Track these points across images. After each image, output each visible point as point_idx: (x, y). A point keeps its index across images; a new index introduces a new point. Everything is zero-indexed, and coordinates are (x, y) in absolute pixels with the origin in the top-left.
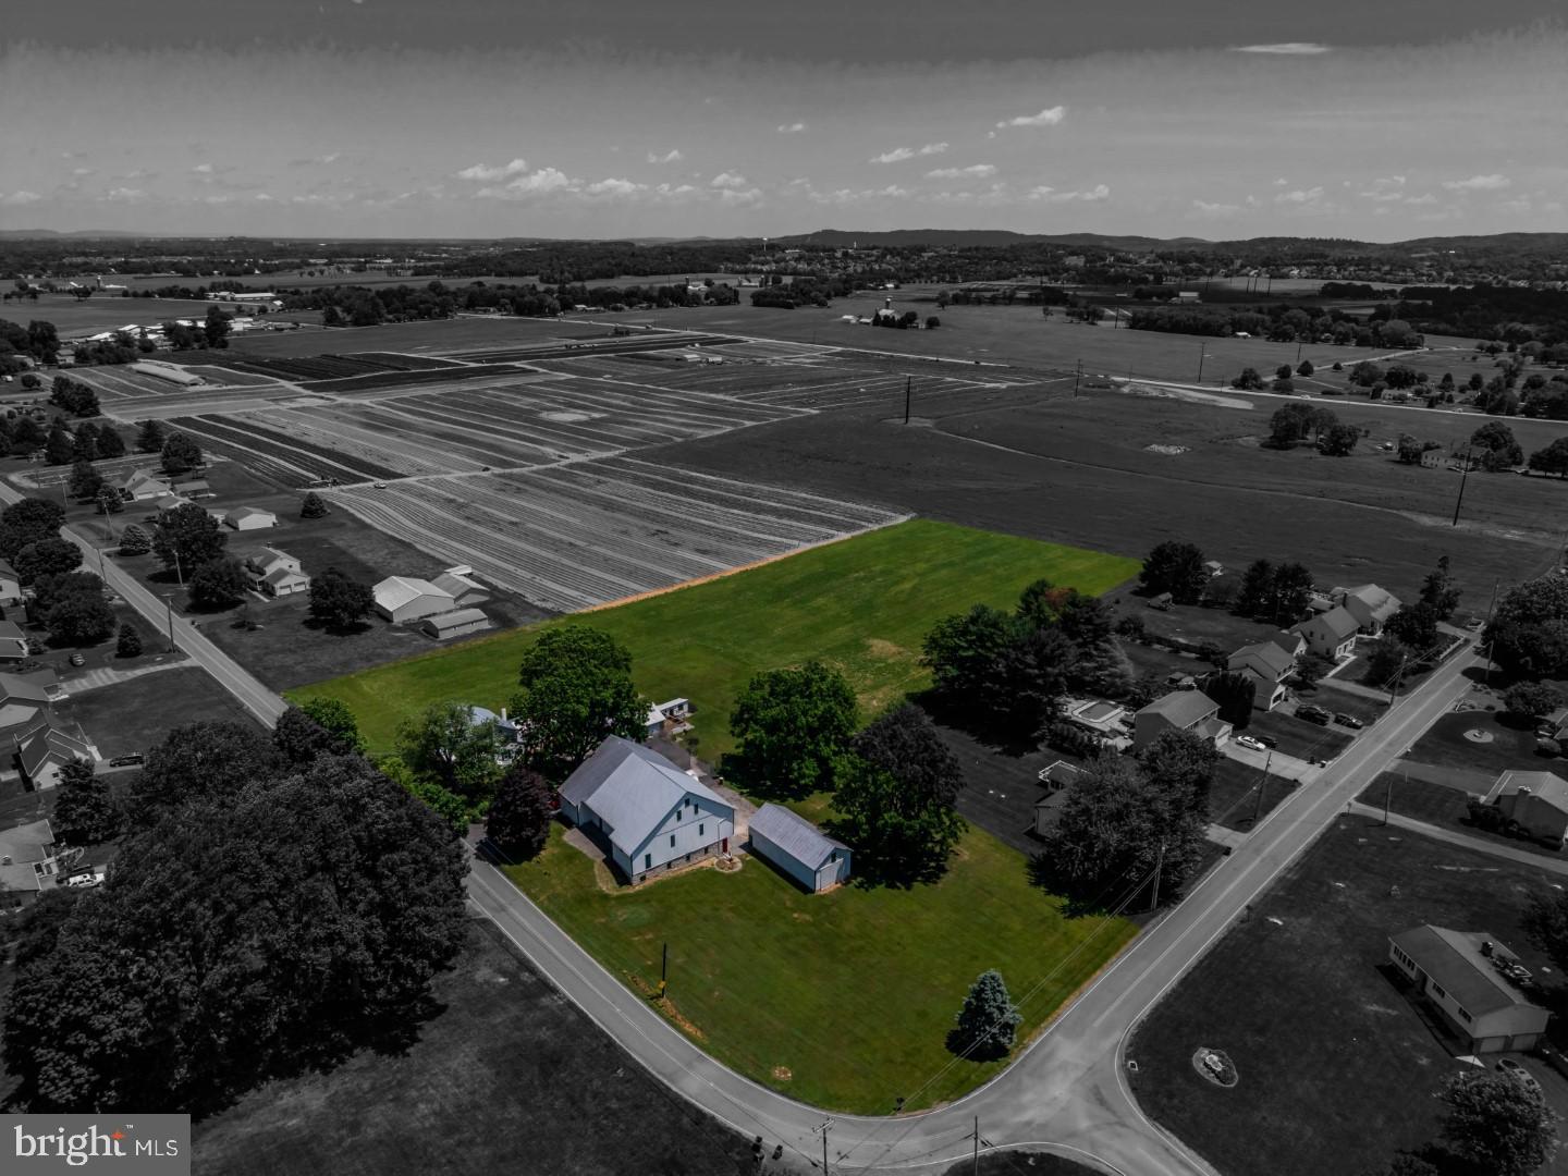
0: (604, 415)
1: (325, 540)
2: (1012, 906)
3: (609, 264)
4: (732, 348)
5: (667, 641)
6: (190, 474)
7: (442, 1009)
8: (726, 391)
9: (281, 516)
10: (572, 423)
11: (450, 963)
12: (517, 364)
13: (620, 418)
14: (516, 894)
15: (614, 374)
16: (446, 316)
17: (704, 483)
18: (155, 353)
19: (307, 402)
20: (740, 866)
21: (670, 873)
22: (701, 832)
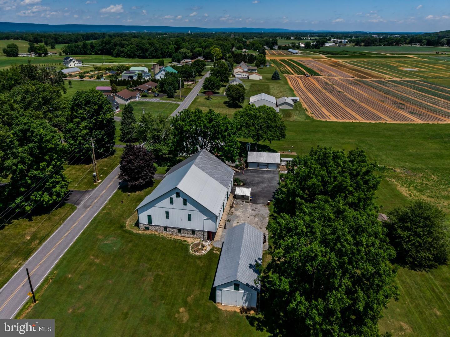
1: (268, 85)
9: (265, 78)
12: (408, 56)
19: (322, 59)
20: (204, 253)
21: (165, 234)
22: (190, 219)
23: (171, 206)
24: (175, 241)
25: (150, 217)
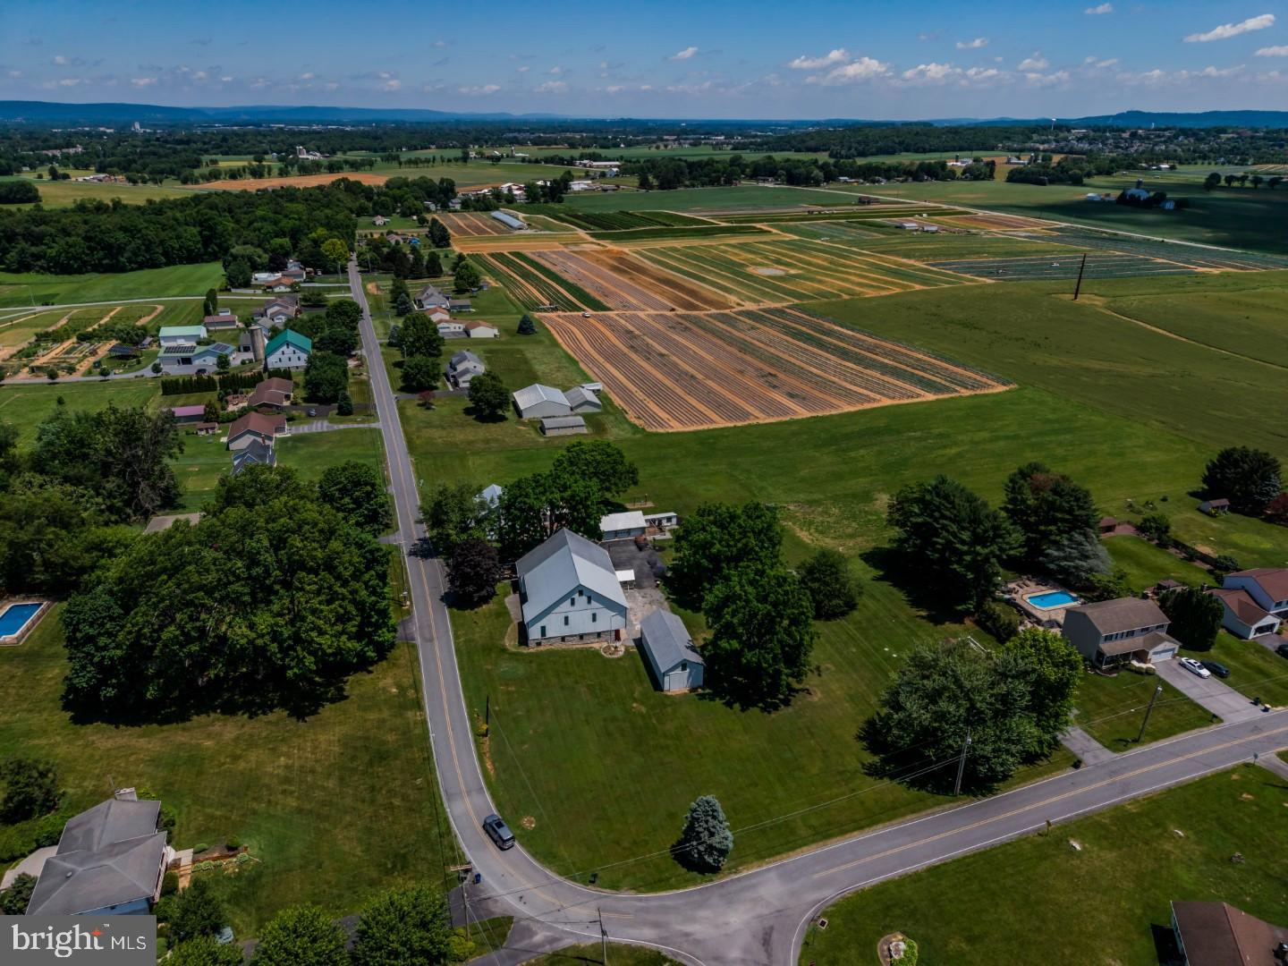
0: (800, 272)
1: (520, 351)
2: (823, 751)
3: (894, 142)
4: (958, 219)
5: (706, 465)
6: (468, 294)
7: (346, 697)
8: (919, 258)
9: (504, 330)
10: (769, 277)
11: (370, 668)
12: (758, 225)
13: (812, 275)
14: (448, 632)
15: (831, 236)
16: (732, 184)
17: (841, 337)
18: (515, 204)
19: (587, 247)
20: (621, 654)
21: (564, 646)
22: (594, 619)
23: (573, 608)
24: (581, 651)
25: (543, 629)
